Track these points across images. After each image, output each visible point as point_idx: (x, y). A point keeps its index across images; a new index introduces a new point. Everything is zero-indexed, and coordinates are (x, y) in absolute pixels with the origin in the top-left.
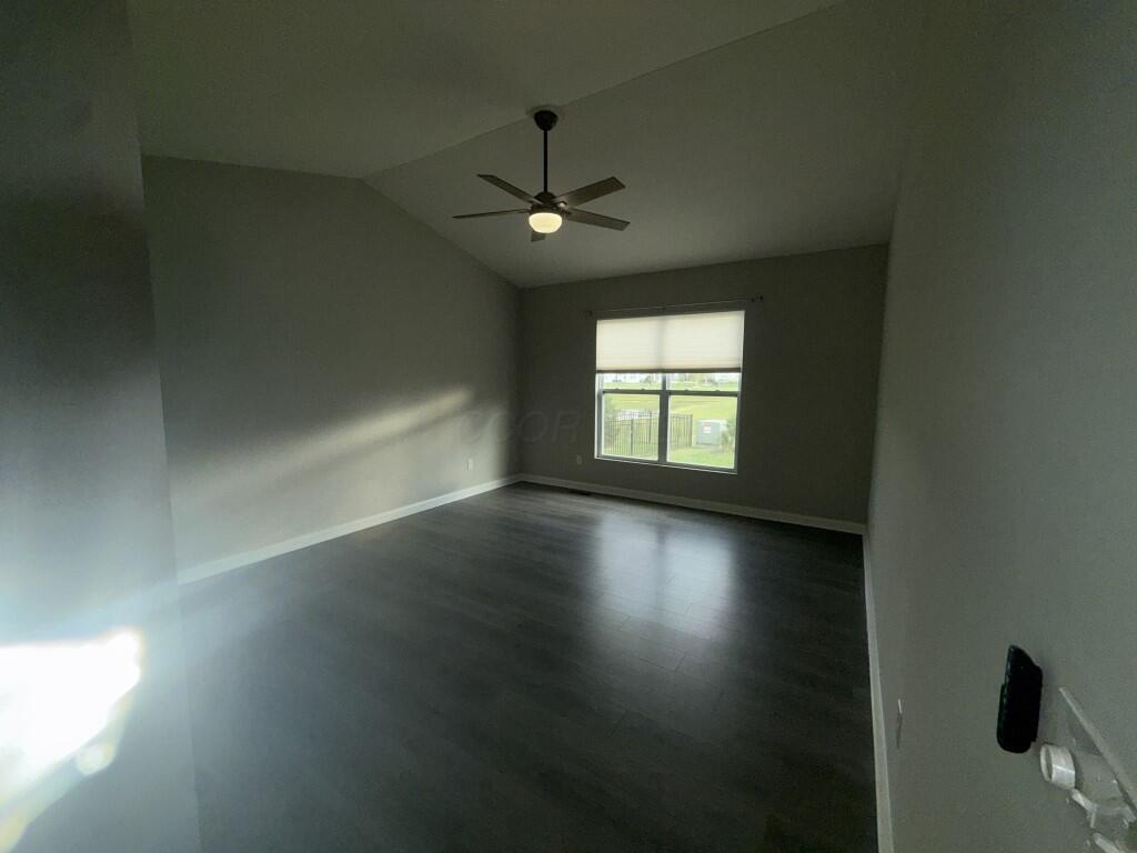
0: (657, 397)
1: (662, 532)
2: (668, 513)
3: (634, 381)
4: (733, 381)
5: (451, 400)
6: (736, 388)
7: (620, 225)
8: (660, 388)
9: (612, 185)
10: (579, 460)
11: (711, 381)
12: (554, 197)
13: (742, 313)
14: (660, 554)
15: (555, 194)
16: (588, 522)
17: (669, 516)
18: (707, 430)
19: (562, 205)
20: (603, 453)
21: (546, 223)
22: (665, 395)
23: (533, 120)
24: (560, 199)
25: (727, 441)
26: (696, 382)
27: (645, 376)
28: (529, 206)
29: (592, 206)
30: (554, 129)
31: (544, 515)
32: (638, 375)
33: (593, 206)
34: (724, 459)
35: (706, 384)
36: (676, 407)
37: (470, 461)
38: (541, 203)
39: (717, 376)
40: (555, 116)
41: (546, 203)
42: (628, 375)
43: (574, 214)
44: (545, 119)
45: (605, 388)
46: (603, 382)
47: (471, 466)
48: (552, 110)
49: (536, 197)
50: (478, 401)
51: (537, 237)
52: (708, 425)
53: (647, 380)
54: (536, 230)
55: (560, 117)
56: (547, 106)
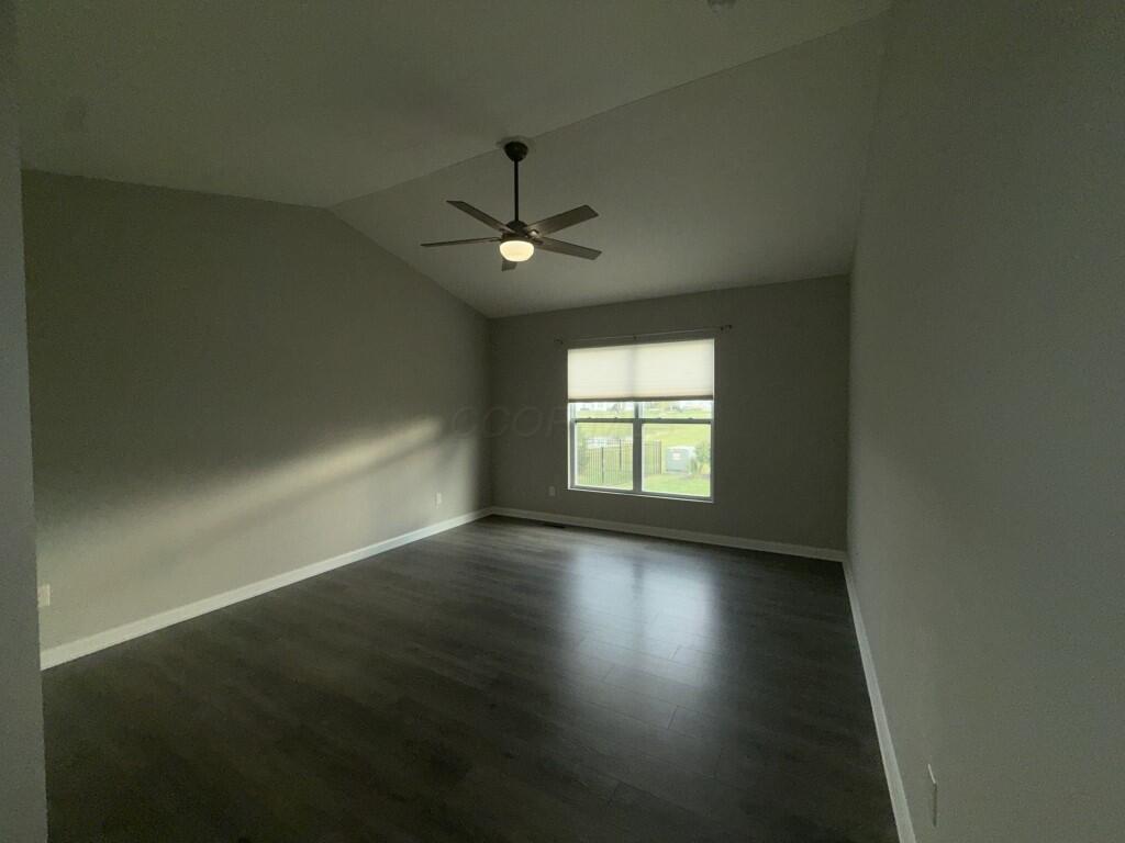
0: (631, 426)
1: (639, 567)
2: (646, 544)
3: (604, 409)
4: (706, 409)
5: (419, 432)
6: (709, 415)
7: (592, 254)
8: (633, 416)
9: (583, 214)
10: (552, 491)
11: (677, 409)
12: (525, 226)
13: (713, 341)
14: (638, 588)
15: (526, 223)
16: (560, 556)
17: (647, 548)
18: (676, 457)
19: (534, 233)
20: (576, 483)
21: (517, 251)
22: (638, 423)
23: (503, 152)
24: (532, 227)
25: (696, 466)
26: (661, 409)
27: (612, 404)
28: (500, 235)
29: (562, 235)
30: (523, 161)
31: (519, 551)
32: (605, 404)
33: (564, 235)
34: (699, 487)
35: (672, 411)
36: (649, 434)
37: (439, 495)
38: (513, 232)
39: (682, 404)
40: (526, 148)
41: (517, 231)
42: (596, 404)
43: (545, 242)
44: (515, 151)
45: (578, 417)
46: (575, 411)
47: (439, 501)
48: (522, 140)
49: (507, 226)
50: (447, 432)
51: (508, 266)
52: (676, 451)
53: (614, 408)
54: (508, 258)
55: (530, 149)
56: (518, 137)
